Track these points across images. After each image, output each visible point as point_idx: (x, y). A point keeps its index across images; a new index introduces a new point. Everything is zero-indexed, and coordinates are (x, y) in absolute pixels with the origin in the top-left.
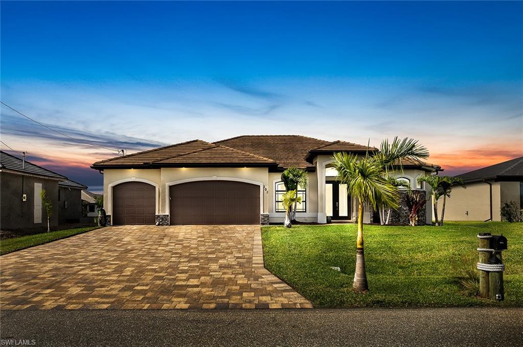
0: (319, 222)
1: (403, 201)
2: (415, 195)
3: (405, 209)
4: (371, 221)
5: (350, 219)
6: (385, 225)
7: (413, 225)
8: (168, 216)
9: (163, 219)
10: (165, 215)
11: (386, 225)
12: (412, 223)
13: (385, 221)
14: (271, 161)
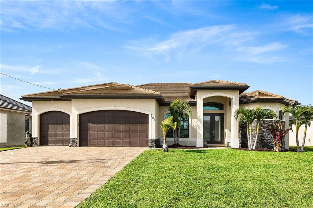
0: (197, 146)
1: (267, 130)
2: (279, 124)
3: (268, 136)
4: (239, 146)
5: (223, 144)
6: (252, 150)
7: (277, 150)
8: (77, 139)
9: (73, 141)
10: (75, 138)
11: (254, 150)
12: (276, 149)
13: (253, 146)
14: (157, 93)
